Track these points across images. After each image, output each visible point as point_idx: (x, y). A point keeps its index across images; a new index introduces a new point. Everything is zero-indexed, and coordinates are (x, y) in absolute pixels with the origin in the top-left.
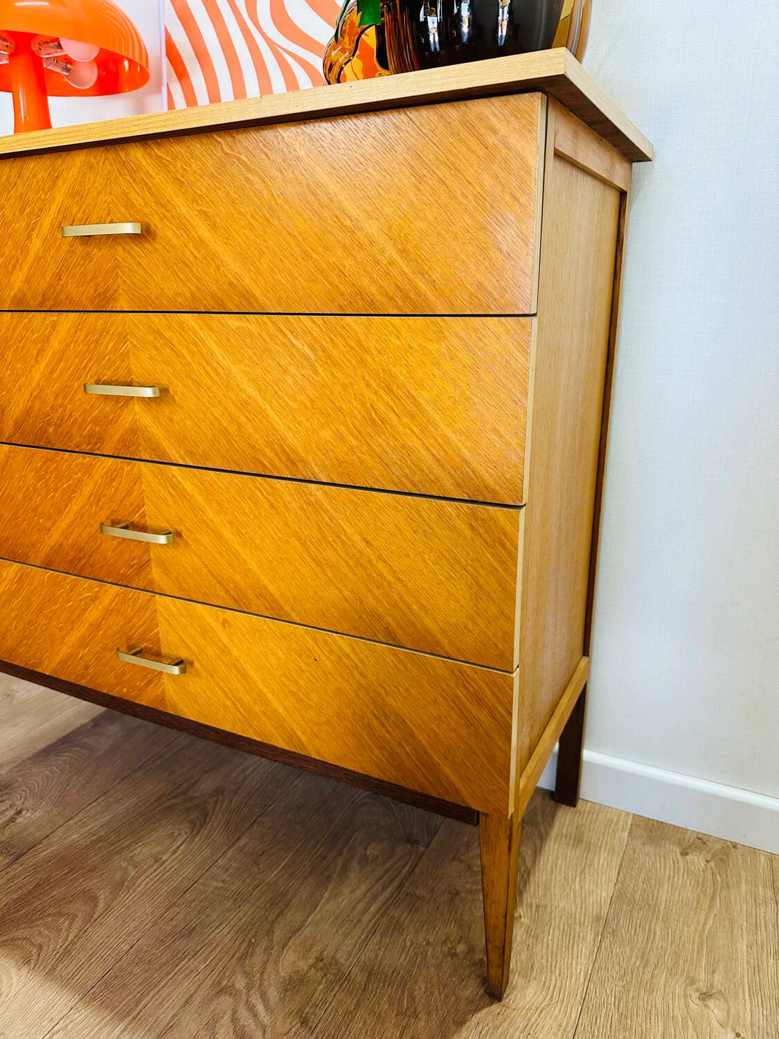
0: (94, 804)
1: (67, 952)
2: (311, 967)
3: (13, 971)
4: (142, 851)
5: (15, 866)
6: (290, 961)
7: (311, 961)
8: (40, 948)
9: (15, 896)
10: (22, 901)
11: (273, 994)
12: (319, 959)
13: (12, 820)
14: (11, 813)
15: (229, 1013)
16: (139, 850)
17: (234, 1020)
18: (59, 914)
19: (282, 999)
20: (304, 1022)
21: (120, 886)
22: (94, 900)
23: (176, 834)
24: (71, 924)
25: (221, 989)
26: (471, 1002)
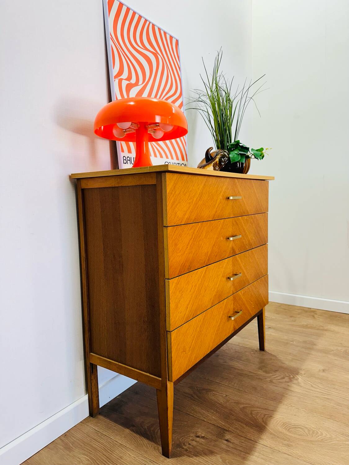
0: (195, 416)
1: (266, 409)
2: (261, 370)
3: (274, 419)
4: (221, 400)
5: (230, 429)
6: (261, 372)
7: (260, 370)
8: (265, 415)
9: (245, 426)
10: (248, 424)
11: (271, 375)
12: (259, 369)
13: (203, 437)
14: (198, 439)
15: (277, 380)
16: (221, 401)
17: (279, 379)
18: (251, 414)
19: (272, 373)
20: (276, 371)
21: (238, 403)
22: (244, 408)
23: (213, 394)
24: (254, 410)
25: (271, 381)
26: (266, 353)
